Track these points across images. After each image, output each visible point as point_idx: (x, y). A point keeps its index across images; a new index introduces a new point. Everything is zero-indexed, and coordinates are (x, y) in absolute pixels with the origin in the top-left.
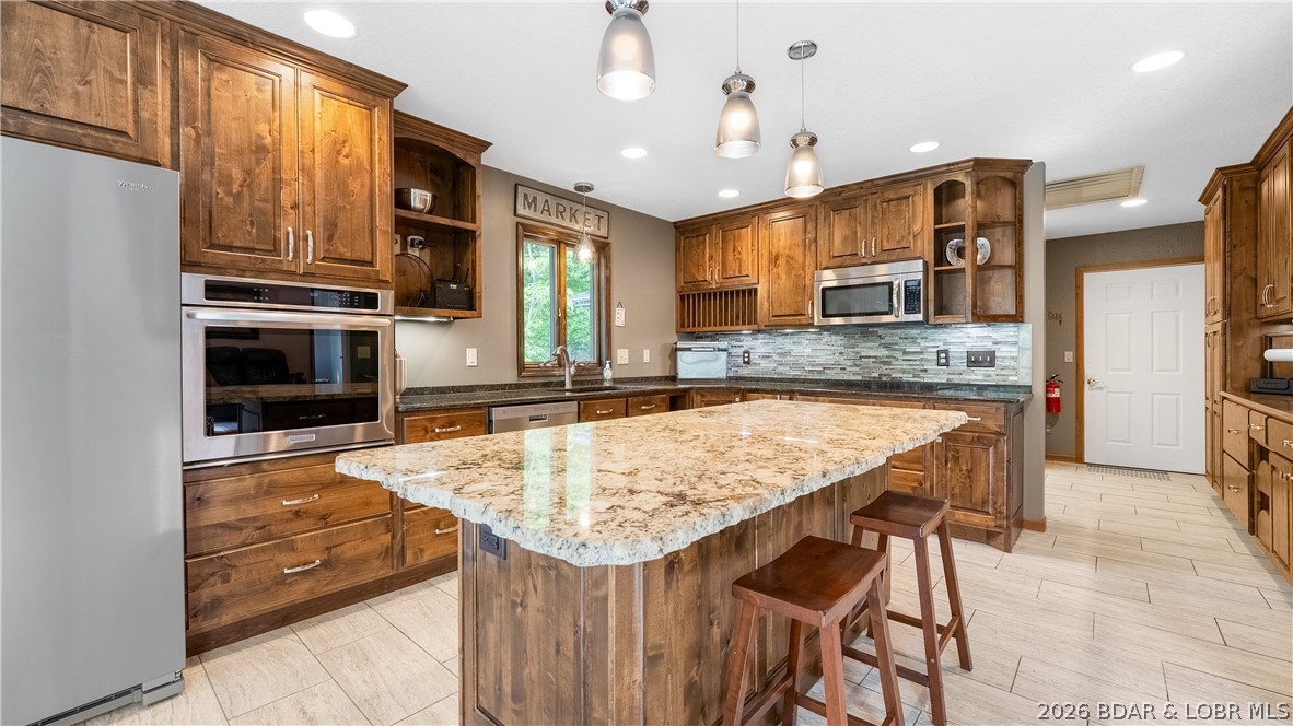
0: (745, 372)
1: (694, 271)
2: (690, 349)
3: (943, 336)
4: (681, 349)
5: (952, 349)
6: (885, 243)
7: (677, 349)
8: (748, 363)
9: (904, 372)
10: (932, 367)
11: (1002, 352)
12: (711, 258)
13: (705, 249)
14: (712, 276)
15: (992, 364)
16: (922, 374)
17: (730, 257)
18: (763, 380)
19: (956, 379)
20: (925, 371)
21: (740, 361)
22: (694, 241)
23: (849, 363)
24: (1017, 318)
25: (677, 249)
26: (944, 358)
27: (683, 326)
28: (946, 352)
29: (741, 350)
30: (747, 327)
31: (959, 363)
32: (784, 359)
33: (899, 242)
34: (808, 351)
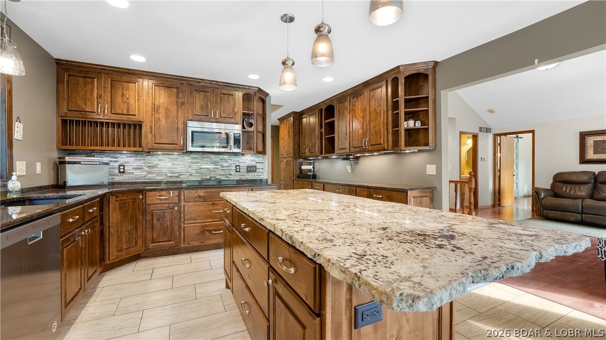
0: (120, 178)
1: (81, 103)
2: (79, 163)
3: (237, 159)
4: (70, 163)
5: (241, 165)
6: (222, 114)
7: (64, 163)
8: (123, 172)
9: (221, 175)
10: (233, 172)
11: (258, 166)
12: (99, 97)
13: (92, 92)
14: (102, 112)
15: (255, 171)
16: (229, 176)
17: (119, 99)
18: (136, 183)
19: (243, 178)
20: (231, 174)
21: (116, 171)
22: (81, 80)
23: (194, 171)
24: (263, 152)
25: (59, 81)
26: (238, 168)
27: (64, 143)
28: (239, 166)
29: (117, 165)
30: (126, 148)
31: (244, 170)
32: (153, 170)
33: (228, 115)
34: (170, 165)
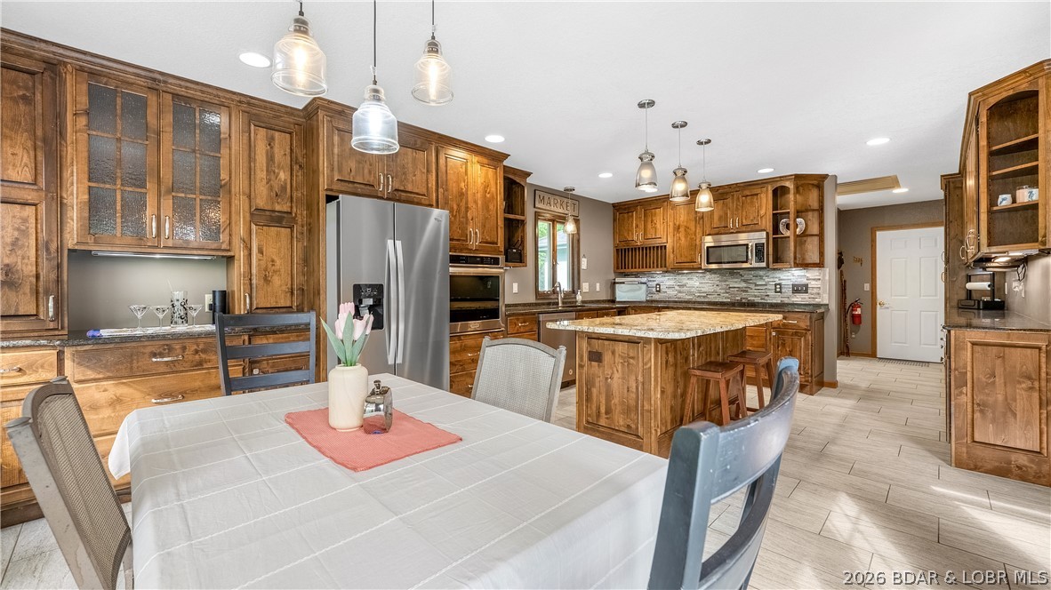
0: (656, 297)
1: (626, 235)
2: (623, 283)
3: (778, 275)
4: (618, 283)
5: (783, 282)
6: (744, 221)
7: (615, 283)
8: (659, 291)
9: (756, 296)
10: (772, 293)
11: (812, 284)
12: (637, 226)
13: (632, 223)
14: (637, 238)
15: (806, 292)
16: (766, 298)
17: (649, 226)
18: (669, 302)
19: (786, 301)
20: (768, 296)
21: (654, 290)
22: (626, 215)
23: (723, 291)
24: (820, 265)
25: (614, 220)
26: (779, 288)
27: (618, 268)
28: (780, 284)
29: (654, 284)
30: (659, 269)
31: (788, 291)
32: (682, 289)
33: (752, 220)
34: (697, 284)
